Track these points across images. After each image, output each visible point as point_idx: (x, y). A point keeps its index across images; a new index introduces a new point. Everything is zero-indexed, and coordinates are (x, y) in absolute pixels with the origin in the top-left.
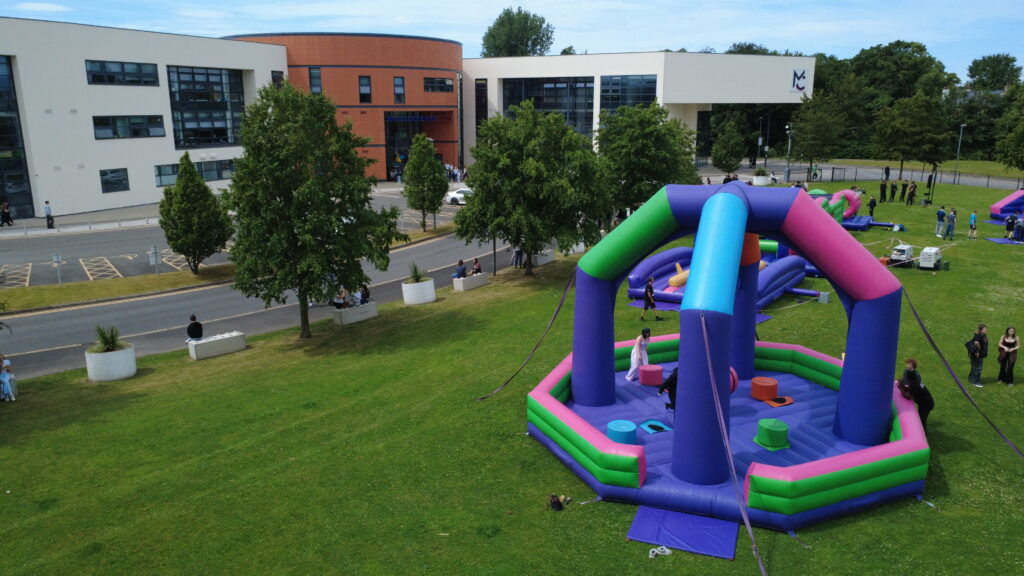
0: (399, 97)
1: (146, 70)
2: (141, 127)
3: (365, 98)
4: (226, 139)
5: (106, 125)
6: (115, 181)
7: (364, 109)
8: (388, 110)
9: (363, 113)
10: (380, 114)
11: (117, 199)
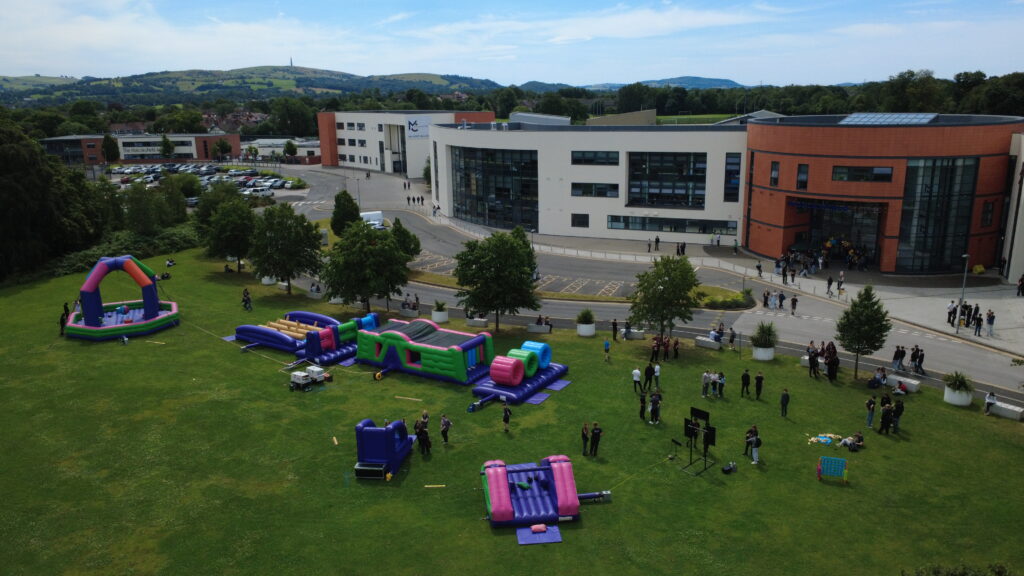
0: (803, 185)
1: (611, 156)
2: (606, 190)
3: (775, 181)
4: (687, 203)
5: (581, 189)
6: (580, 220)
7: (772, 192)
8: (789, 194)
9: (771, 195)
10: (782, 197)
11: (580, 231)
